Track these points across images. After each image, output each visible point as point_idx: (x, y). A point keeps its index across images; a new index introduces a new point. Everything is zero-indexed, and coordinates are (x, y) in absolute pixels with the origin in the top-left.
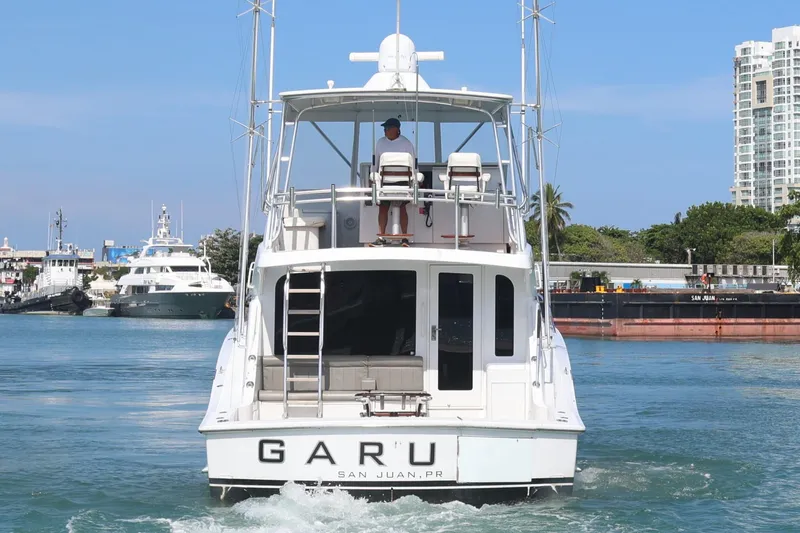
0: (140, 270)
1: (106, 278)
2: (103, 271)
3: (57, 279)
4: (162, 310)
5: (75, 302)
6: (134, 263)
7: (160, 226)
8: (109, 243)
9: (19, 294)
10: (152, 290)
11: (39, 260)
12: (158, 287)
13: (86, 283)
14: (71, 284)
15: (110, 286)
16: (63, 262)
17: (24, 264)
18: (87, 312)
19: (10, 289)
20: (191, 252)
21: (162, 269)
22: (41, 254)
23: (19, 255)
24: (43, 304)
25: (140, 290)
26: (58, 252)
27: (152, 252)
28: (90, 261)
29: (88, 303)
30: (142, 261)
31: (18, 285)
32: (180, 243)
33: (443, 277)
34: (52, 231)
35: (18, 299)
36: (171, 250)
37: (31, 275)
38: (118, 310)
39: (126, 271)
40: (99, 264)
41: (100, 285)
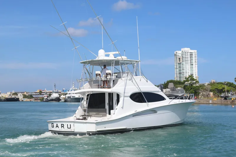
0: (69, 94)
1: (63, 95)
2: (63, 94)
3: (55, 95)
4: (73, 101)
5: (58, 100)
6: (68, 92)
7: (73, 86)
8: (64, 89)
9: (48, 98)
10: (72, 97)
11: (51, 92)
12: (73, 97)
13: (60, 96)
14: (57, 96)
15: (64, 97)
16: (56, 93)
17: (49, 93)
18: (60, 101)
19: (46, 97)
21: (73, 93)
22: (52, 91)
23: (48, 91)
24: (52, 100)
25: (69, 97)
26: (55, 91)
27: (71, 91)
28: (61, 92)
29: (60, 100)
30: (70, 92)
31: (48, 97)
33: (109, 93)
34: (54, 87)
35: (48, 99)
36: (75, 90)
37: (50, 95)
38: (66, 101)
39: (67, 94)
40: (62, 93)
41: (62, 96)
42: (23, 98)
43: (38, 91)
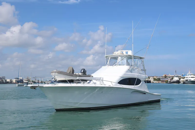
0: (187, 78)
2: (182, 78)
4: (190, 83)
5: (178, 82)
7: (189, 72)
8: (183, 74)
9: (171, 81)
10: (188, 80)
11: (173, 76)
12: (189, 80)
13: (180, 80)
14: (177, 80)
15: (183, 80)
16: (176, 77)
17: (172, 77)
18: (180, 83)
19: (170, 80)
20: (194, 75)
21: (190, 77)
22: (174, 76)
23: (171, 76)
24: (174, 82)
25: (187, 80)
26: (176, 75)
27: (188, 75)
28: (180, 76)
30: (187, 76)
31: (171, 80)
32: (192, 74)
34: (175, 72)
35: (171, 82)
36: (191, 75)
37: (172, 78)
38: (184, 83)
39: (185, 78)
40: (182, 77)
41: (182, 80)
42: (154, 80)
43: (164, 76)
